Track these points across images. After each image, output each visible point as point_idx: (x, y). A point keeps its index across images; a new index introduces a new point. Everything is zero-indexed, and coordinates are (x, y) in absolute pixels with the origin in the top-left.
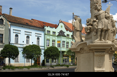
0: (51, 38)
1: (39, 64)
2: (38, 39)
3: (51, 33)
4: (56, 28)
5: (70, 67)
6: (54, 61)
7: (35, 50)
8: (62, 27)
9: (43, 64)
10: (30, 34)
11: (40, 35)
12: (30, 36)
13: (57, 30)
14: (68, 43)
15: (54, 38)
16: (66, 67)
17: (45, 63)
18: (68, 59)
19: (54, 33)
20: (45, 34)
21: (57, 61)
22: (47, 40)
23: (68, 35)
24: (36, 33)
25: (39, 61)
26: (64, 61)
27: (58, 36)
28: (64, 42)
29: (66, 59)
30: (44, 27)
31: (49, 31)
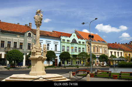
0: (66, 45)
1: (57, 65)
2: (56, 46)
3: (66, 41)
4: (69, 37)
5: (80, 68)
6: (69, 63)
7: (50, 55)
8: (74, 36)
9: (60, 65)
10: (50, 42)
11: (57, 43)
12: (50, 44)
13: (71, 39)
14: (80, 48)
15: (68, 45)
16: (76, 68)
17: (62, 64)
18: (80, 61)
19: (68, 41)
20: (61, 42)
21: (71, 63)
22: (63, 46)
23: (80, 42)
24: (54, 42)
25: (57, 63)
26: (77, 62)
27: (71, 43)
28: (76, 47)
29: (78, 61)
30: (60, 37)
31: (64, 40)
